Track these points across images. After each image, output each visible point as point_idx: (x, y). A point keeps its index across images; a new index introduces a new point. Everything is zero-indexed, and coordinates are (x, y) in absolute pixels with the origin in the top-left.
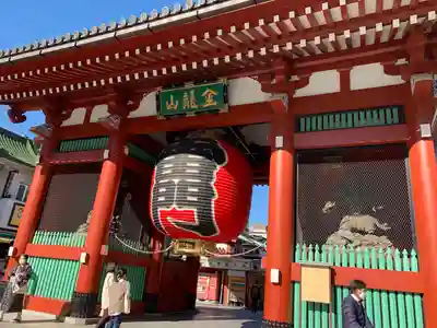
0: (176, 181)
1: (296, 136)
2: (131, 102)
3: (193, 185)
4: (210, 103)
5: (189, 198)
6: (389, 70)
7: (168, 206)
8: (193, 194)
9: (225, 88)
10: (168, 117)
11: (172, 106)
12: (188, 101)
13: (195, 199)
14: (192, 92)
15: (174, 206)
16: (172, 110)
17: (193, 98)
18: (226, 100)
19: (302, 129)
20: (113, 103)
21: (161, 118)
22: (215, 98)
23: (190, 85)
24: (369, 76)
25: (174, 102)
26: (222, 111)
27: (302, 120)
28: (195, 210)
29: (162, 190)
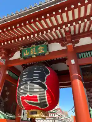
1: (79, 60)
2: (10, 55)
4: (41, 51)
5: (35, 90)
7: (25, 94)
9: (47, 46)
10: (25, 58)
11: (26, 54)
12: (33, 52)
13: (37, 90)
14: (34, 48)
15: (28, 94)
16: (26, 56)
17: (35, 50)
18: (48, 50)
19: (80, 57)
20: (3, 55)
21: (22, 59)
22: (43, 50)
23: (34, 46)
25: (27, 52)
26: (47, 54)
27: (80, 55)
28: (38, 95)
29: (22, 87)
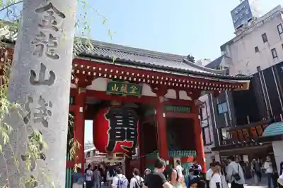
0: (126, 129)
3: (132, 131)
4: (133, 92)
5: (131, 137)
6: (188, 95)
8: (132, 135)
10: (113, 95)
13: (133, 137)
14: (126, 85)
15: (126, 140)
16: (115, 91)
17: (126, 88)
18: (141, 92)
19: (166, 110)
22: (136, 91)
23: (127, 82)
24: (184, 95)
25: (116, 88)
26: (139, 97)
28: (133, 142)
29: (118, 132)
